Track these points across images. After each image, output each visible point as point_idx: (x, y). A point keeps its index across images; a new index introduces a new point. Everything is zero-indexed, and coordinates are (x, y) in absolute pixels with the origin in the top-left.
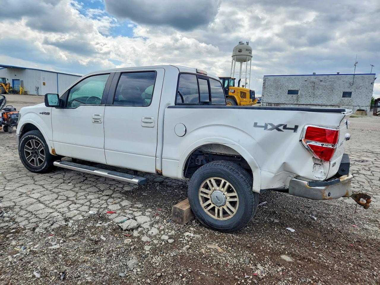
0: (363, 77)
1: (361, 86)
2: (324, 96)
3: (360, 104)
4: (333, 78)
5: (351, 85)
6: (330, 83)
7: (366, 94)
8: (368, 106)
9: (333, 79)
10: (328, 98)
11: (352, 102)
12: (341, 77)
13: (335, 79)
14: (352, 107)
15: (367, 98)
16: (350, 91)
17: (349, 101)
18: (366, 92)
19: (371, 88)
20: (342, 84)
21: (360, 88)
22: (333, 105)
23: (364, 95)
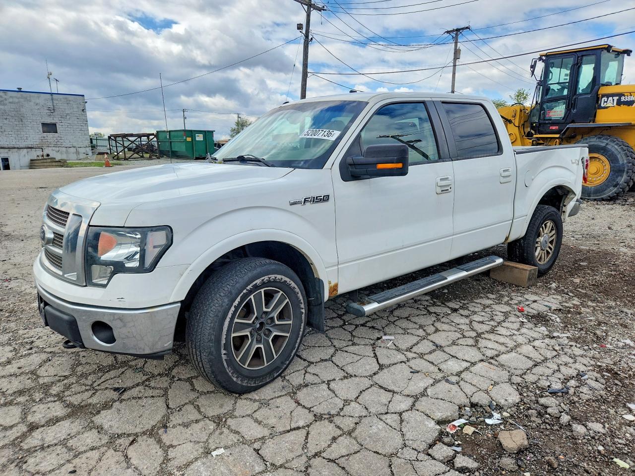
0: (66, 98)
1: (67, 114)
2: (9, 130)
3: (75, 144)
4: (16, 97)
5: (52, 111)
6: (13, 106)
7: (80, 127)
8: (88, 146)
9: (17, 100)
10: (18, 135)
11: (61, 141)
12: (30, 97)
13: (20, 100)
14: (64, 149)
15: (83, 134)
16: (53, 122)
17: (55, 138)
18: (78, 125)
19: (84, 118)
20: (36, 109)
21: (68, 117)
22: (30, 146)
23: (77, 129)
